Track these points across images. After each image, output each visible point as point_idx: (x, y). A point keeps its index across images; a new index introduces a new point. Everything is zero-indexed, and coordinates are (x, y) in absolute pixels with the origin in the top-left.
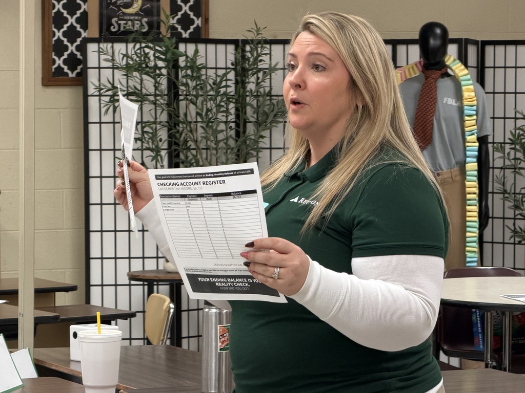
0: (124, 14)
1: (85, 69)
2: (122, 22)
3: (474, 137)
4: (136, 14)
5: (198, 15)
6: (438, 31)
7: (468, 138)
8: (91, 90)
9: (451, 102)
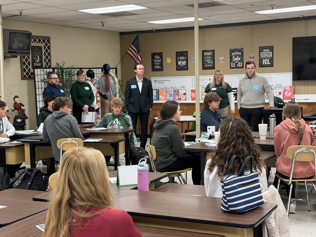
0: (37, 62)
1: (35, 75)
2: (36, 64)
3: (118, 89)
4: (38, 62)
5: (49, 62)
6: (108, 65)
7: (117, 89)
8: (36, 80)
9: (112, 81)
